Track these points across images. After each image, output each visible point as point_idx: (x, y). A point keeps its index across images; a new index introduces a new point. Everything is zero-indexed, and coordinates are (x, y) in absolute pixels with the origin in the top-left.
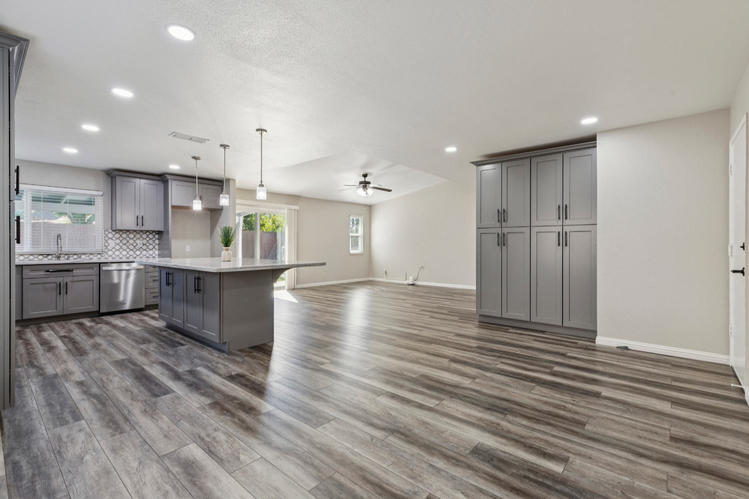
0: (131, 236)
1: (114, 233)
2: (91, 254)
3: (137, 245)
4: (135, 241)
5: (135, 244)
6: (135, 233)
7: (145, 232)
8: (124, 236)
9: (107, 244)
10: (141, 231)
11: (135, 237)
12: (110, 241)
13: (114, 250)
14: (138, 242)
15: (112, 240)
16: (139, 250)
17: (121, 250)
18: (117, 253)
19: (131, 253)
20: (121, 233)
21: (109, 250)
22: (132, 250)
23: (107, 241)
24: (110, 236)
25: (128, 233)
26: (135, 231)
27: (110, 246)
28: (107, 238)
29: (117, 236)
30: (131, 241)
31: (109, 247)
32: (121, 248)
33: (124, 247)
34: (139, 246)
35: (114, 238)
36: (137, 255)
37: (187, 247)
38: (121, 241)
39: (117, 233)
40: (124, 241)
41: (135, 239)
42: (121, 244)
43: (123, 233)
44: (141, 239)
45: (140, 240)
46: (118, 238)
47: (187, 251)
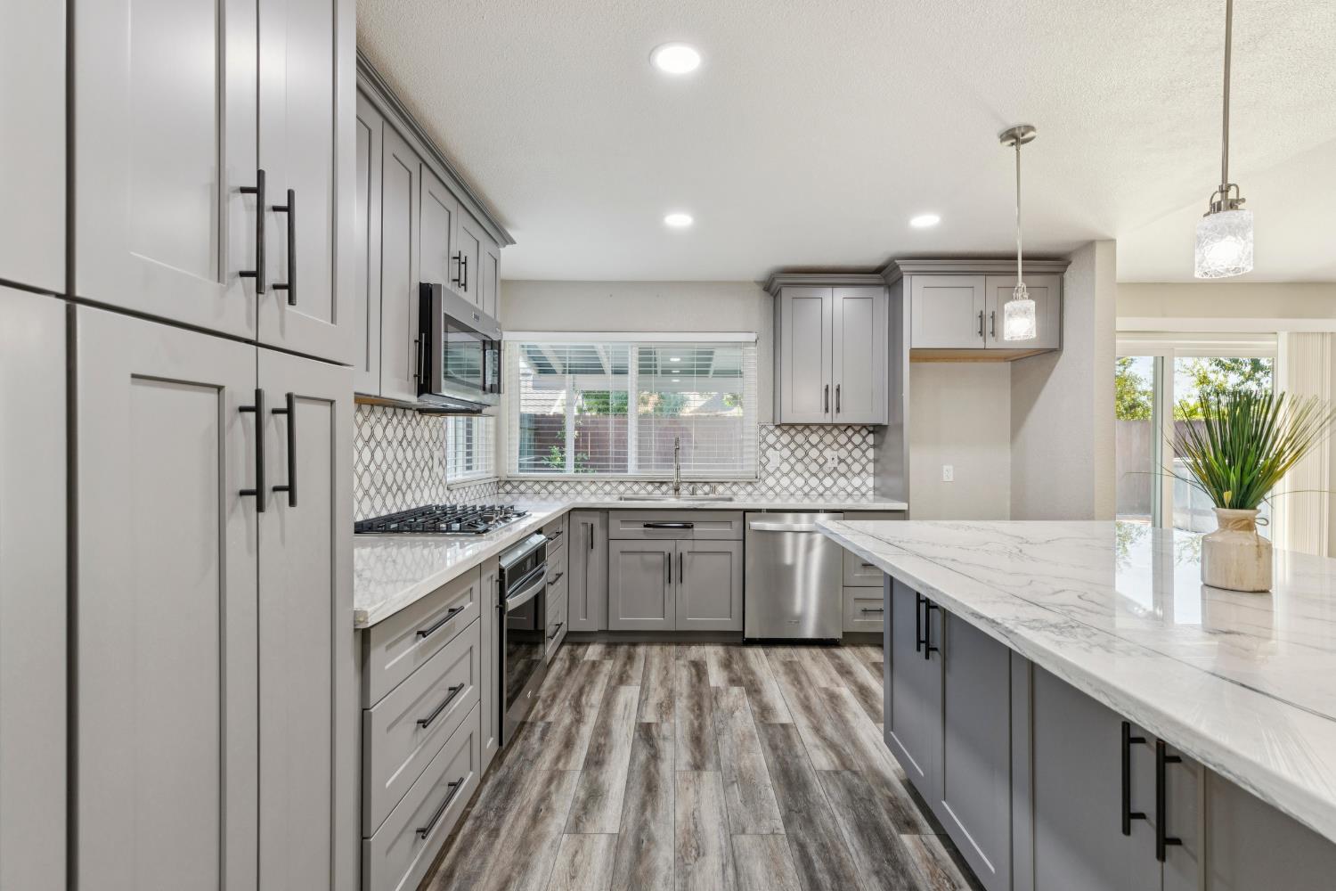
0: (814, 439)
1: (778, 432)
2: (735, 483)
3: (826, 461)
4: (821, 452)
5: (821, 461)
6: (821, 432)
7: (843, 428)
8: (800, 438)
9: (764, 460)
10: (836, 426)
11: (821, 441)
12: (770, 452)
13: (778, 474)
14: (828, 453)
15: (775, 449)
16: (830, 474)
17: (792, 475)
18: (785, 481)
19: (814, 482)
20: (793, 432)
21: (769, 474)
22: (815, 475)
23: (764, 452)
24: (771, 439)
25: (807, 432)
26: (822, 426)
27: (771, 463)
28: (764, 446)
29: (785, 439)
30: (814, 453)
31: (770, 468)
32: (792, 469)
33: (799, 467)
34: (830, 465)
35: (778, 446)
36: (826, 489)
37: (945, 467)
38: (793, 452)
39: (784, 432)
40: (800, 453)
41: (821, 446)
42: (792, 460)
43: (798, 432)
44: (835, 446)
45: (833, 450)
46: (787, 446)
47: (945, 479)
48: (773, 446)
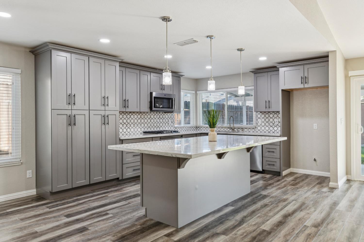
0: (271, 116)
1: (261, 114)
2: (249, 128)
3: (275, 122)
4: (273, 120)
5: (273, 122)
6: (273, 114)
8: (267, 116)
9: (257, 122)
11: (273, 116)
12: (259, 120)
13: (261, 126)
14: (275, 120)
15: (260, 119)
16: (276, 126)
17: (265, 126)
18: (263, 128)
19: (271, 128)
20: (265, 114)
21: (259, 126)
22: (271, 126)
23: (257, 120)
24: (259, 116)
25: (269, 114)
27: (259, 123)
28: (257, 118)
29: (263, 116)
30: (271, 120)
31: (259, 124)
32: (265, 124)
33: (267, 124)
34: (276, 123)
35: (261, 118)
36: (275, 131)
37: (314, 124)
38: (265, 120)
39: (263, 114)
40: (267, 120)
41: (273, 118)
42: (265, 122)
43: (266, 114)
45: (277, 119)
46: (263, 118)
47: (314, 128)
48: (259, 118)
